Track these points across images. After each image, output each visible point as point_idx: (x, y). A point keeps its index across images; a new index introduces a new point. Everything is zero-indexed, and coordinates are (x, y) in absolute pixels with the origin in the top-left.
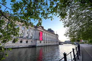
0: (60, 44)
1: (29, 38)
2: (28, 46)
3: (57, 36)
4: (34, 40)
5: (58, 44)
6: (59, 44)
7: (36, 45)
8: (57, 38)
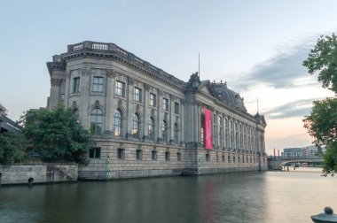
0: (270, 168)
1: (171, 141)
2: (170, 172)
3: (260, 126)
4: (184, 145)
5: (264, 164)
6: (266, 165)
7: (196, 170)
8: (259, 133)
